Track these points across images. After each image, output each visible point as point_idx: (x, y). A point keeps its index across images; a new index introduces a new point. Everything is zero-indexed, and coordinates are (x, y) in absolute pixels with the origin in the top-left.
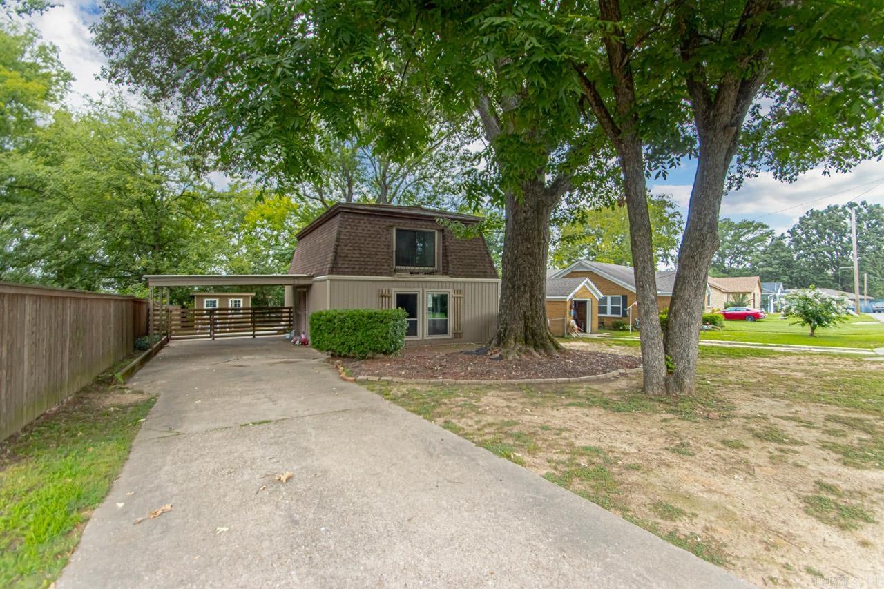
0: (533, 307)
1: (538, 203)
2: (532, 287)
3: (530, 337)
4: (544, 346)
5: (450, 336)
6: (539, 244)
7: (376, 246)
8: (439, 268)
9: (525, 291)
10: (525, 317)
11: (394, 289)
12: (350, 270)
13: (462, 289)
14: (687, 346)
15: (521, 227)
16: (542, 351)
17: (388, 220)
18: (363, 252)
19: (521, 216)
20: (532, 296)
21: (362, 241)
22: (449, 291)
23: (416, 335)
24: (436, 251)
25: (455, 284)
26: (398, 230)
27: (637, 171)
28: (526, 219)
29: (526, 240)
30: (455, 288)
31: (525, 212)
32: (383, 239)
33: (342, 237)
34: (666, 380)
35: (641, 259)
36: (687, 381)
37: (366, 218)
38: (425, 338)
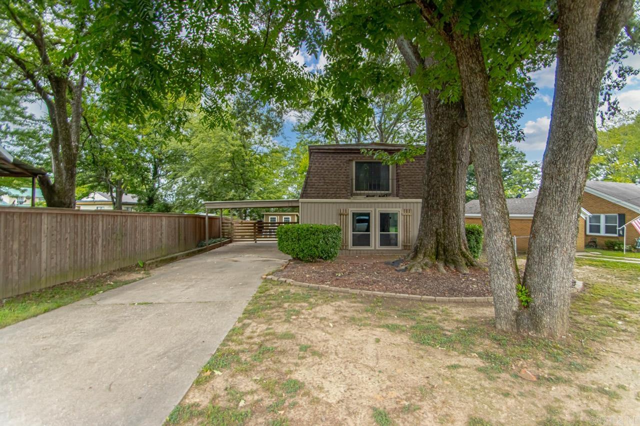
0: (446, 224)
1: (453, 125)
2: (446, 206)
3: (442, 252)
4: (454, 262)
5: (400, 247)
6: (454, 164)
7: (337, 176)
8: (393, 190)
9: (438, 210)
10: (437, 234)
11: (350, 209)
12: (316, 195)
13: (412, 208)
15: (436, 150)
16: (452, 268)
17: (348, 156)
18: (327, 181)
19: (437, 140)
20: (445, 214)
21: (327, 173)
22: (399, 210)
23: (369, 245)
24: (390, 177)
25: (405, 205)
26: (356, 163)
28: (441, 142)
29: (441, 162)
30: (405, 208)
31: (440, 135)
32: (343, 171)
33: (311, 170)
34: (517, 314)
37: (330, 156)
38: (377, 248)
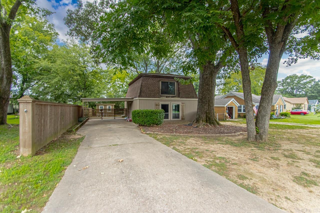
0: (209, 109)
1: (211, 72)
2: (209, 102)
3: (208, 120)
4: (213, 123)
5: (180, 119)
6: (212, 86)
7: (154, 88)
9: (206, 103)
10: (206, 113)
11: (161, 103)
12: (145, 96)
13: (185, 102)
14: (264, 124)
15: (205, 80)
16: (212, 125)
17: (158, 79)
18: (150, 90)
19: (205, 76)
20: (209, 105)
21: (150, 86)
22: (180, 103)
23: (168, 118)
24: (175, 89)
25: (182, 101)
26: (162, 82)
27: (245, 60)
28: (207, 77)
29: (207, 85)
30: (182, 102)
31: (206, 75)
32: (157, 85)
33: (143, 85)
34: (256, 136)
35: (246, 92)
36: (264, 136)
37: (151, 78)
38: (171, 120)
